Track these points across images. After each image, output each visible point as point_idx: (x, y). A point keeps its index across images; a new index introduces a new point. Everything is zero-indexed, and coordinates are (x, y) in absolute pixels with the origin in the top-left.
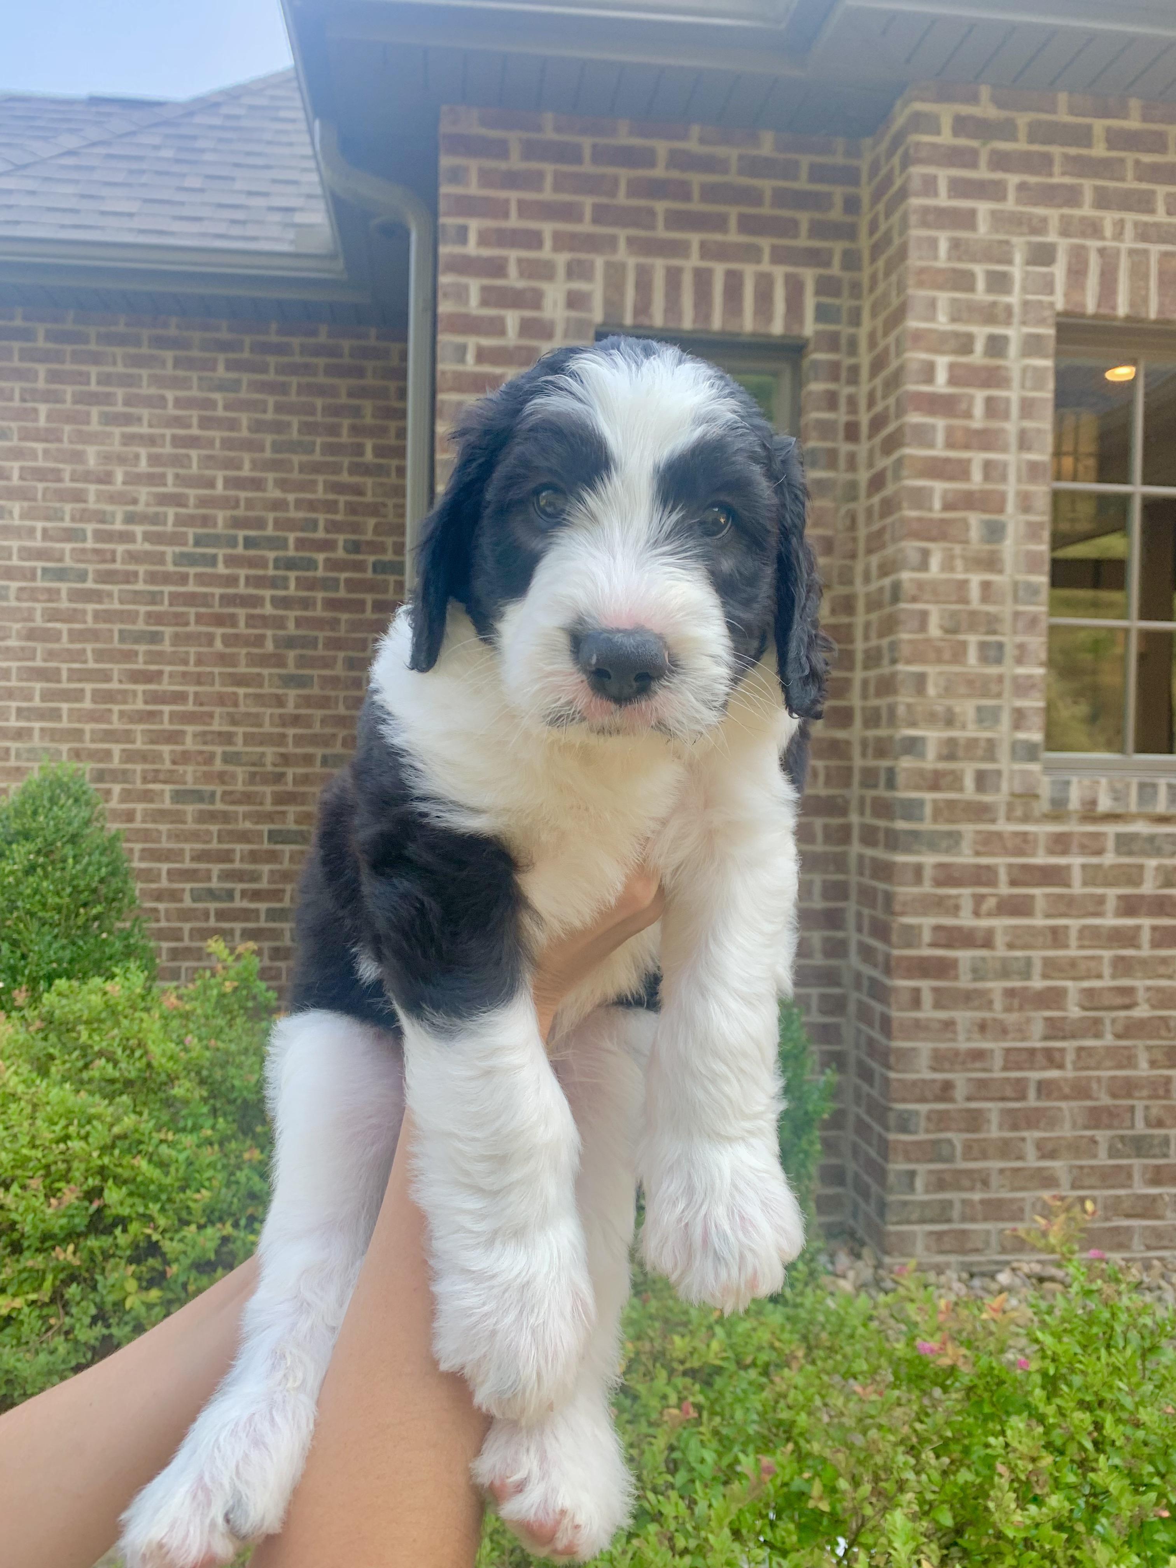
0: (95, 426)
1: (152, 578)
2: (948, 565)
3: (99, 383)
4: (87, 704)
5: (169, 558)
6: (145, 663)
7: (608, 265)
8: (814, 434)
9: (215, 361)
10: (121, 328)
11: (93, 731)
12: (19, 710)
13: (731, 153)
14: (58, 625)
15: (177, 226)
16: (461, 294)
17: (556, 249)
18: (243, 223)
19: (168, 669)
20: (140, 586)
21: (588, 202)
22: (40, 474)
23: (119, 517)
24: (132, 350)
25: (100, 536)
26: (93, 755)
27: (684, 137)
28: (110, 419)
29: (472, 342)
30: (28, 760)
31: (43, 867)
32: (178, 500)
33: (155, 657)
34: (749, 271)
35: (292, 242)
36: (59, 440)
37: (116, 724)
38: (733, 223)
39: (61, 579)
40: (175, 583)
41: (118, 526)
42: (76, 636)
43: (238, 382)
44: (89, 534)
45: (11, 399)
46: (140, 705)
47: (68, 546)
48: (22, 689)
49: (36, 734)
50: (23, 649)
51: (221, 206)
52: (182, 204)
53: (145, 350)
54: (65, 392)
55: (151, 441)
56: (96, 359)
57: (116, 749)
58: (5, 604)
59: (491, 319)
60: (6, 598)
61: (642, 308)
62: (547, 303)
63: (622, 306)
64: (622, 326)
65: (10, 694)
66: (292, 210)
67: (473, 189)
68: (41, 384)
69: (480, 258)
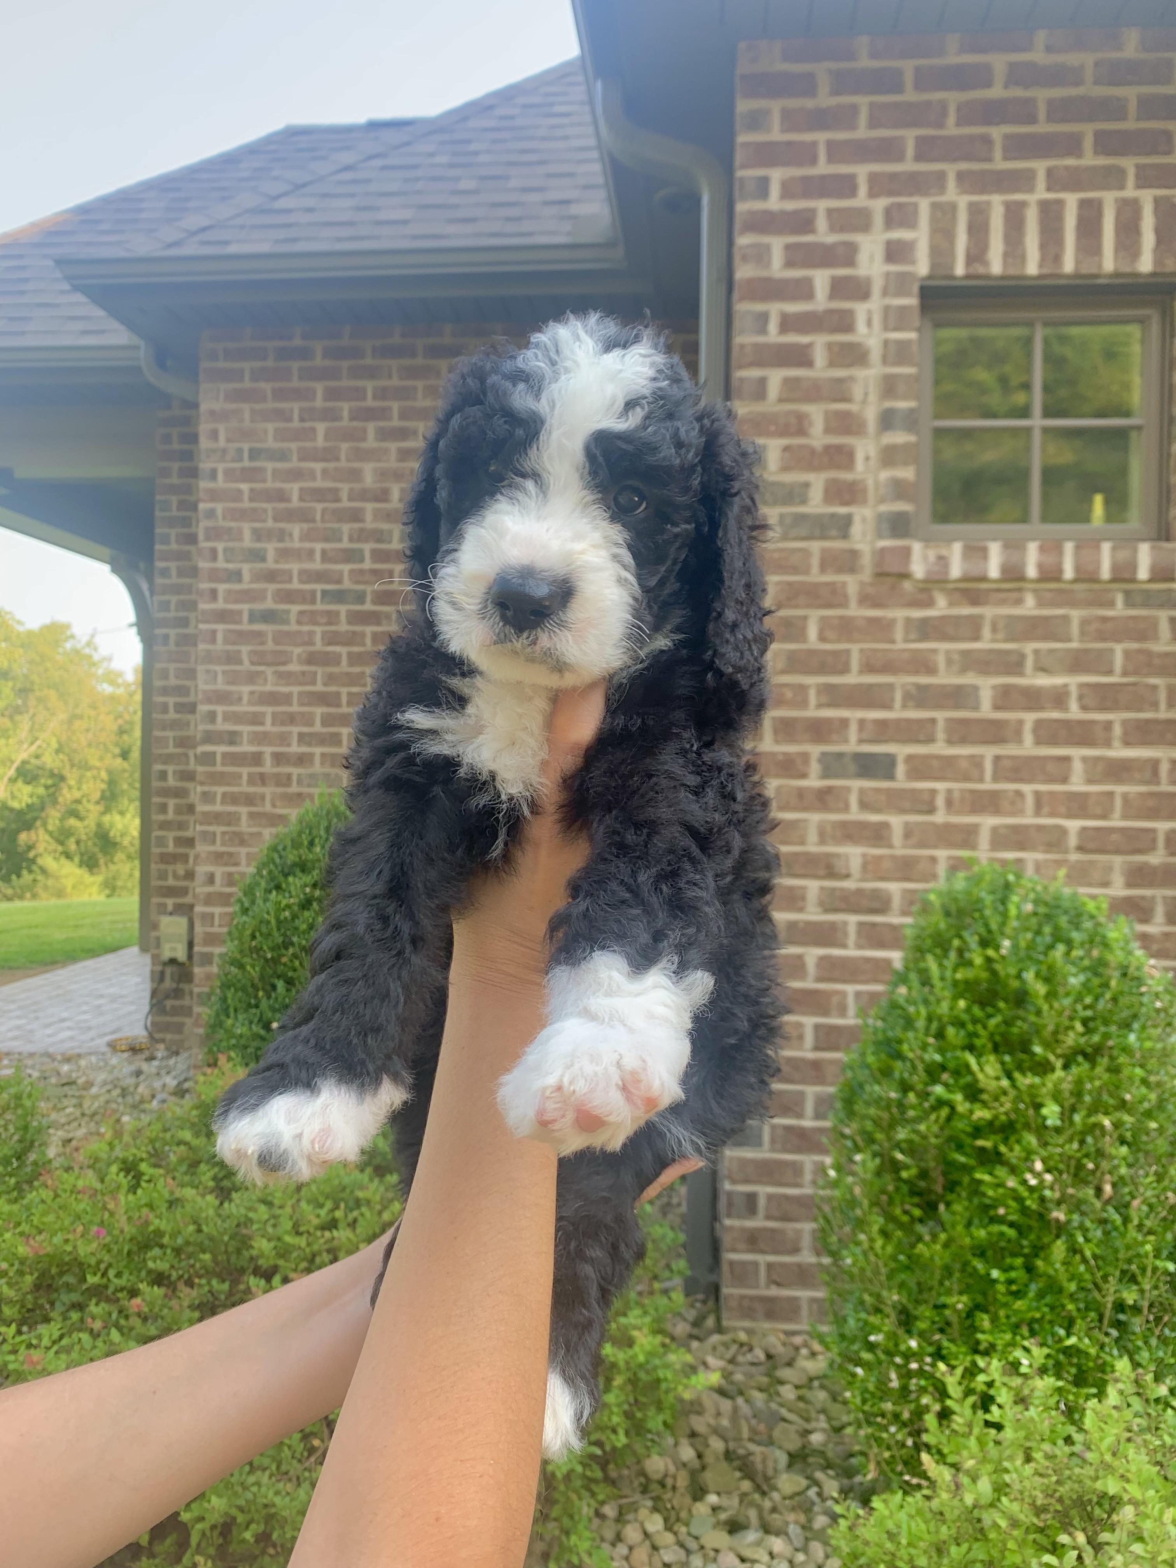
0: (371, 443)
3: (375, 397)
7: (935, 206)
10: (396, 340)
12: (301, 736)
13: (1085, 60)
14: (337, 649)
15: (451, 229)
16: (761, 255)
17: (873, 194)
18: (518, 219)
21: (910, 136)
22: (319, 495)
23: (396, 535)
24: (407, 362)
25: (378, 556)
27: (1028, 48)
28: (385, 435)
29: (775, 309)
30: (309, 786)
31: (319, 901)
34: (1109, 199)
35: (569, 234)
36: (337, 459)
38: (1088, 143)
39: (340, 601)
41: (395, 544)
42: (355, 660)
44: (367, 555)
45: (290, 420)
47: (346, 568)
48: (302, 714)
49: (317, 760)
50: (303, 673)
51: (495, 205)
52: (455, 206)
53: (420, 361)
54: (342, 409)
56: (372, 373)
58: (285, 628)
59: (798, 282)
60: (286, 622)
61: (977, 254)
62: (863, 257)
63: (951, 253)
64: (953, 277)
65: (291, 719)
66: (567, 202)
67: (776, 135)
68: (319, 403)
69: (783, 213)
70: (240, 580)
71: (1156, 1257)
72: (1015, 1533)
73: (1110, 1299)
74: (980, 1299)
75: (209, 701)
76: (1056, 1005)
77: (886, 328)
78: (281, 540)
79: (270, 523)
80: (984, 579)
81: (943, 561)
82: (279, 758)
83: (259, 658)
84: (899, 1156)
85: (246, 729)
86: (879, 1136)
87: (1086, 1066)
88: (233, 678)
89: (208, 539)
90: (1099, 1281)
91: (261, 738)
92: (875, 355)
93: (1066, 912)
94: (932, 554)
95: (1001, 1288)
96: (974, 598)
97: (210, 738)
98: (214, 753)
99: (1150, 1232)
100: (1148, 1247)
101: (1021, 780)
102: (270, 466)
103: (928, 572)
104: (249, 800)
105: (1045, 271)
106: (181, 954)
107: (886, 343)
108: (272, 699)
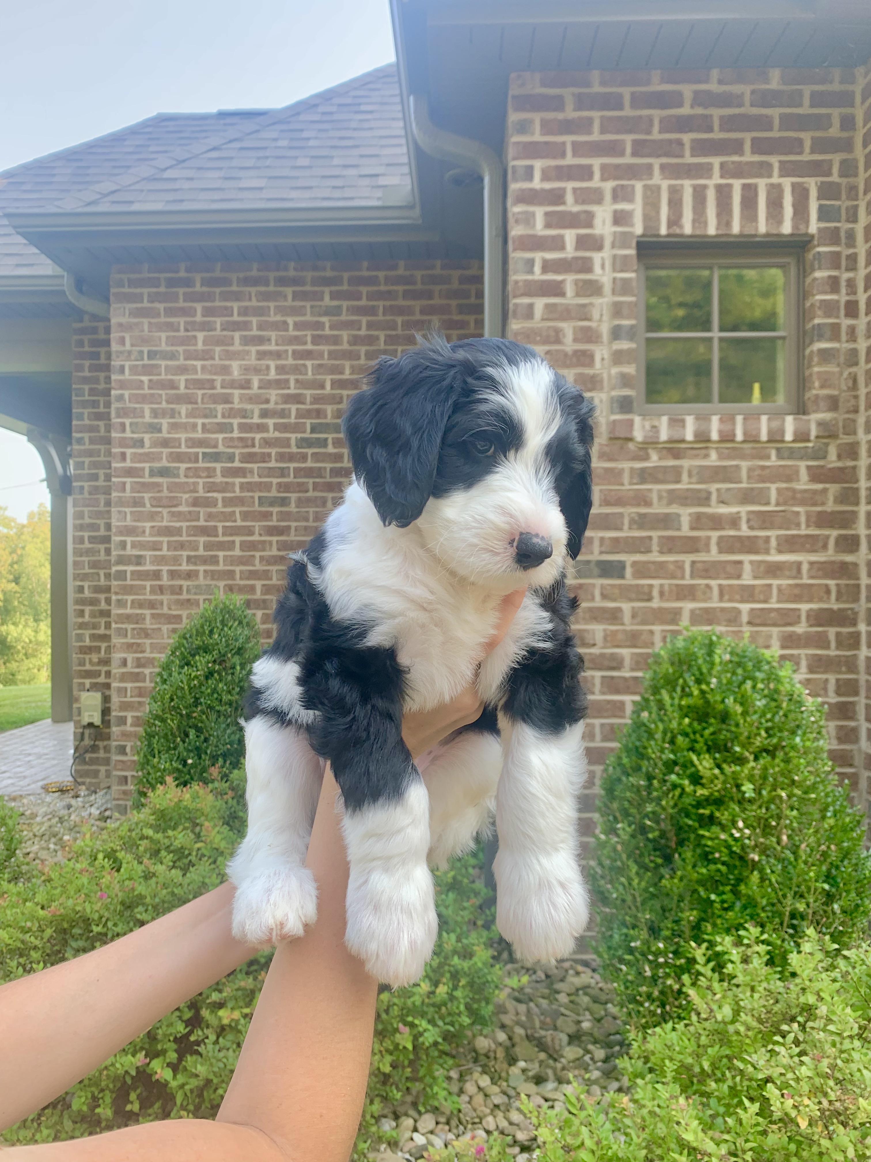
0: (237, 346)
1: (281, 457)
3: (239, 314)
4: (237, 552)
5: (293, 442)
6: (278, 521)
7: (646, 187)
8: (819, 313)
9: (323, 293)
10: (254, 273)
11: (241, 572)
12: (189, 558)
13: (745, 89)
14: (215, 495)
15: (294, 194)
16: (528, 219)
17: (603, 179)
18: (343, 187)
19: (293, 524)
20: (273, 464)
21: (628, 139)
22: (200, 384)
23: (257, 413)
24: (263, 289)
25: (243, 428)
26: (241, 589)
27: (707, 81)
28: (247, 341)
29: (538, 256)
30: (195, 594)
32: (297, 399)
33: (285, 516)
34: (762, 184)
35: (379, 199)
36: (212, 358)
37: (258, 566)
38: (747, 146)
39: (216, 461)
40: (298, 461)
41: (256, 420)
42: (228, 502)
43: (339, 307)
44: (235, 427)
45: (178, 330)
46: (275, 552)
47: (220, 436)
48: (190, 542)
49: (201, 575)
50: (190, 512)
51: (324, 177)
52: (297, 178)
53: (271, 288)
54: (215, 322)
55: (278, 355)
56: (237, 297)
57: (258, 584)
58: (177, 480)
59: (554, 238)
60: (178, 476)
61: (675, 221)
62: (597, 222)
63: (658, 220)
64: (659, 236)
65: (182, 546)
66: (377, 175)
67: (537, 137)
68: (199, 318)
69: (543, 190)
70: (142, 446)
71: (816, 881)
72: (750, 1033)
73: (788, 909)
74: (703, 915)
75: (121, 533)
76: (748, 719)
77: (614, 270)
78: (173, 417)
79: (164, 405)
80: (683, 441)
81: (655, 428)
82: (173, 574)
83: (157, 502)
84: (648, 823)
85: (148, 553)
86: (633, 811)
87: (769, 758)
88: (138, 517)
89: (118, 416)
90: (781, 897)
91: (160, 560)
92: (607, 289)
93: (750, 660)
94: (647, 425)
95: (717, 906)
96: (677, 454)
97: (121, 560)
98: (126, 571)
99: (813, 865)
100: (812, 874)
101: (710, 578)
102: (163, 363)
103: (645, 437)
104: (152, 605)
105: (720, 232)
106: (97, 720)
107: (614, 279)
108: (168, 531)
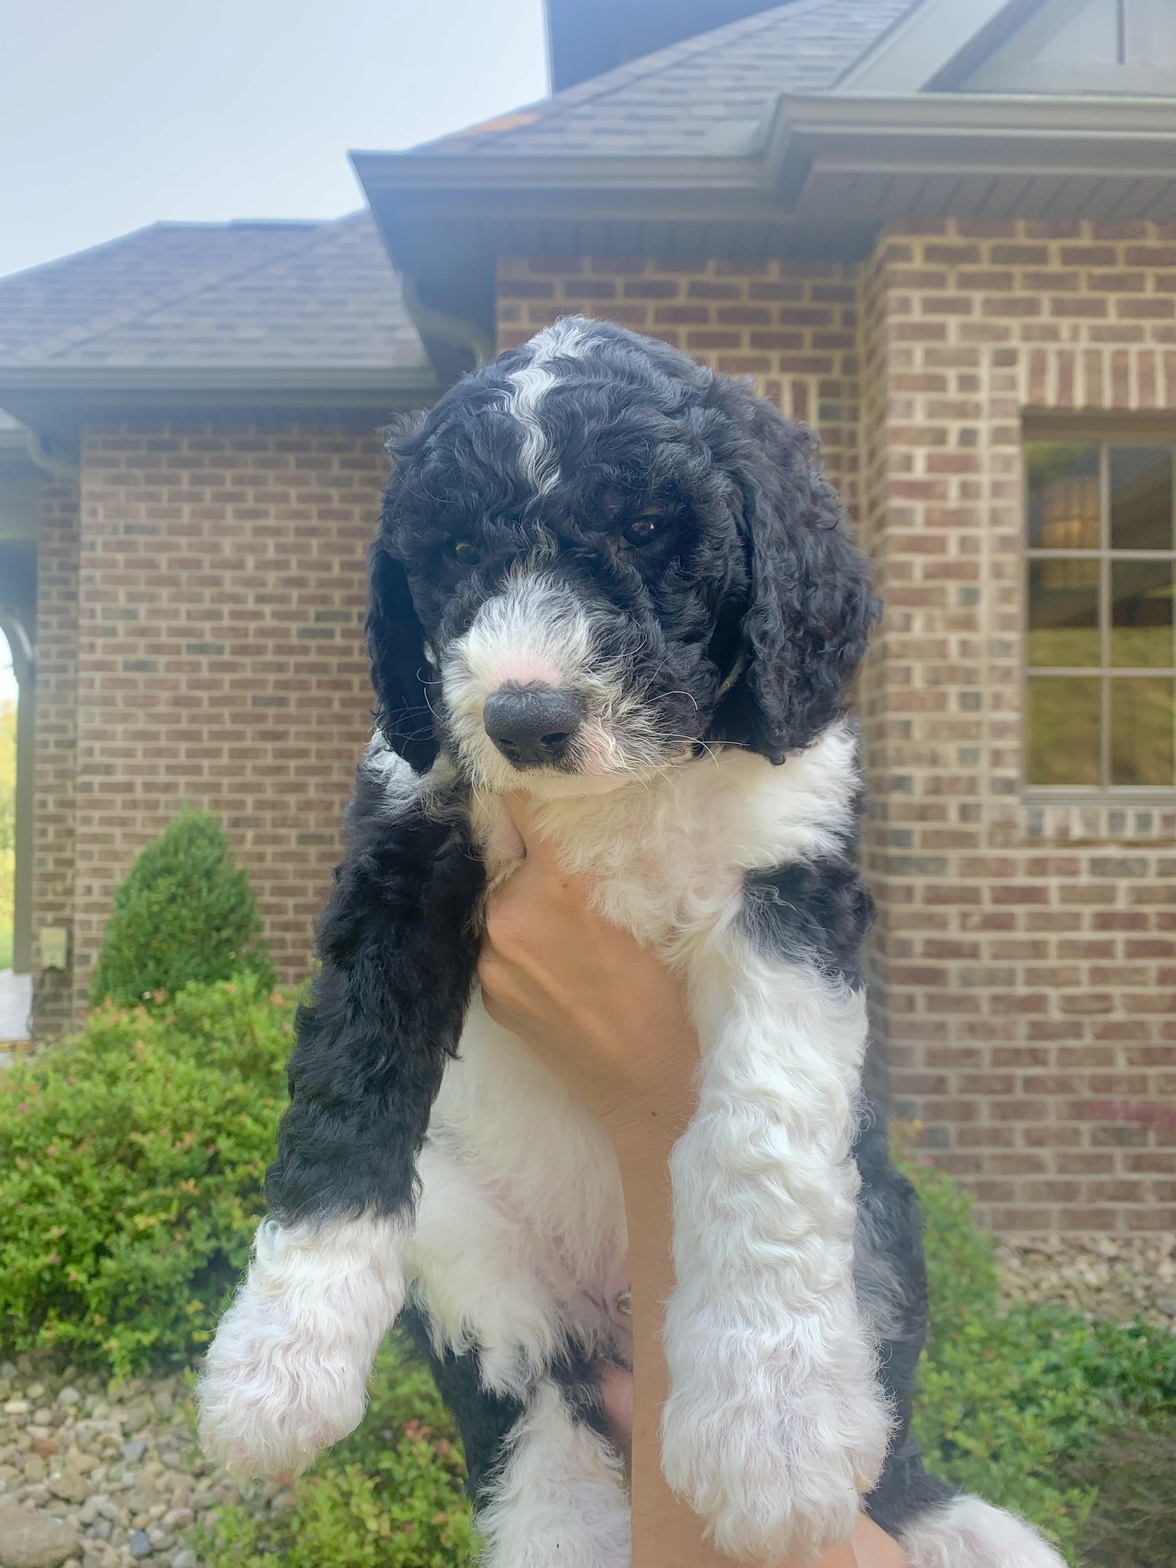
0: (229, 520)
1: (280, 650)
2: (929, 626)
3: (233, 484)
4: (225, 761)
5: (294, 633)
6: (274, 724)
9: (331, 461)
10: (251, 436)
11: (229, 784)
12: (168, 767)
14: (200, 693)
15: (297, 350)
18: (352, 342)
19: (293, 728)
20: (269, 658)
22: (184, 564)
23: (251, 598)
24: (260, 454)
25: (236, 615)
26: (230, 805)
28: (242, 515)
30: (174, 809)
31: (183, 897)
32: (299, 582)
33: (281, 719)
34: (760, 381)
36: (200, 534)
37: (249, 777)
39: (202, 653)
40: (299, 654)
41: (250, 606)
42: (214, 702)
43: (351, 478)
44: (226, 614)
45: (160, 501)
46: (270, 761)
47: (208, 625)
48: (169, 749)
49: (182, 788)
50: (170, 714)
52: (302, 328)
53: (271, 454)
54: (204, 492)
55: (277, 532)
56: (230, 463)
57: (250, 799)
58: (155, 676)
60: (156, 671)
65: (159, 753)
67: (525, 324)
70: (115, 635)
75: (88, 738)
78: (151, 601)
79: (142, 587)
83: (131, 701)
85: (119, 762)
88: (109, 719)
89: (88, 600)
91: (133, 770)
97: (89, 769)
98: (92, 783)
102: (142, 539)
104: (123, 822)
106: (60, 961)
108: (143, 736)
